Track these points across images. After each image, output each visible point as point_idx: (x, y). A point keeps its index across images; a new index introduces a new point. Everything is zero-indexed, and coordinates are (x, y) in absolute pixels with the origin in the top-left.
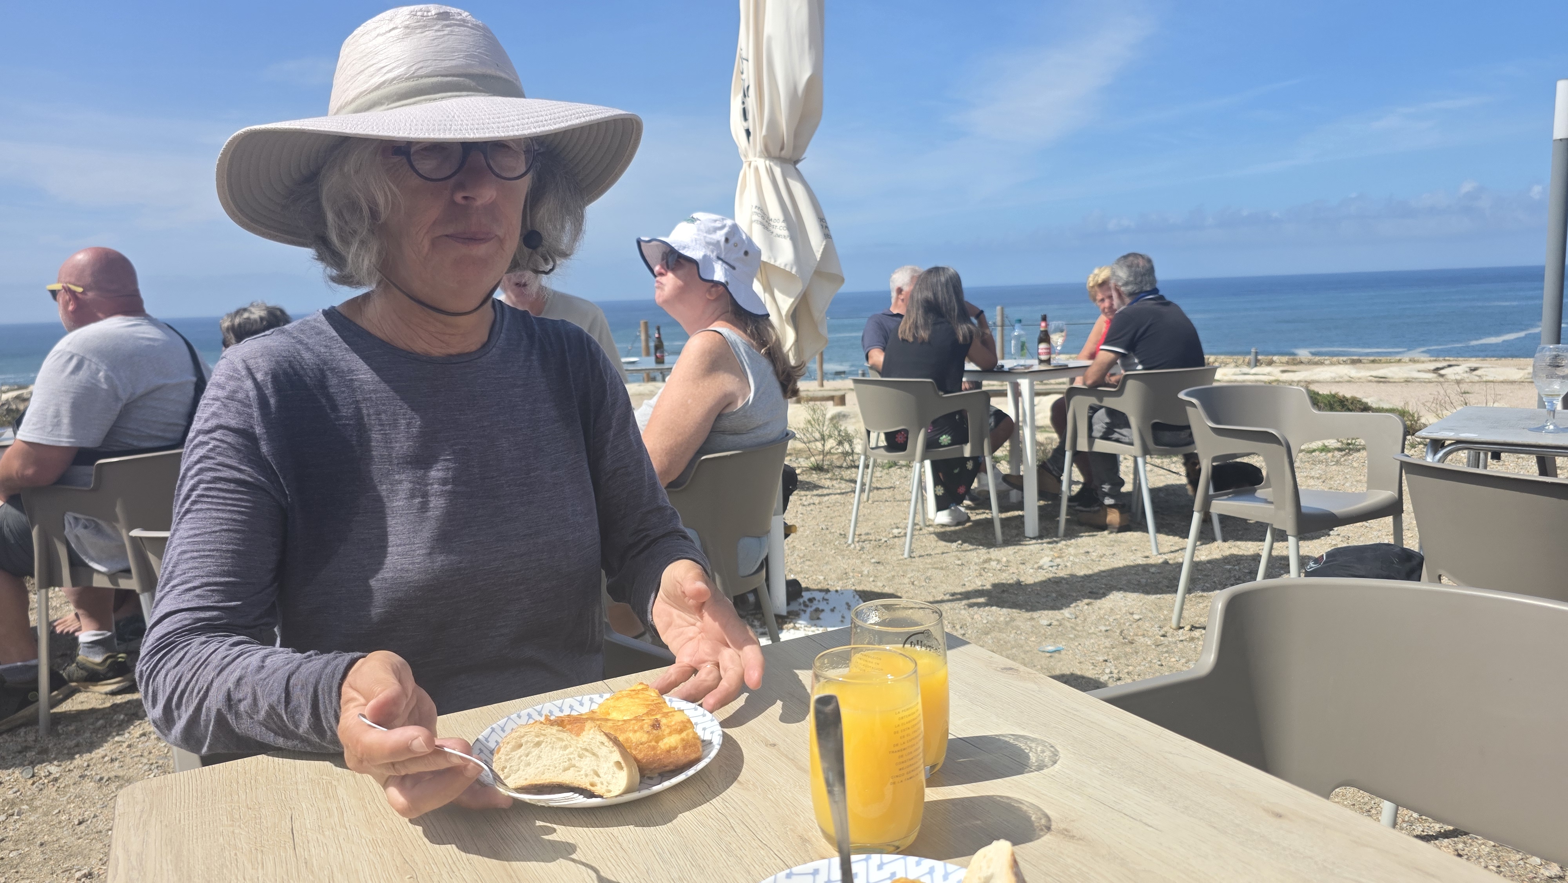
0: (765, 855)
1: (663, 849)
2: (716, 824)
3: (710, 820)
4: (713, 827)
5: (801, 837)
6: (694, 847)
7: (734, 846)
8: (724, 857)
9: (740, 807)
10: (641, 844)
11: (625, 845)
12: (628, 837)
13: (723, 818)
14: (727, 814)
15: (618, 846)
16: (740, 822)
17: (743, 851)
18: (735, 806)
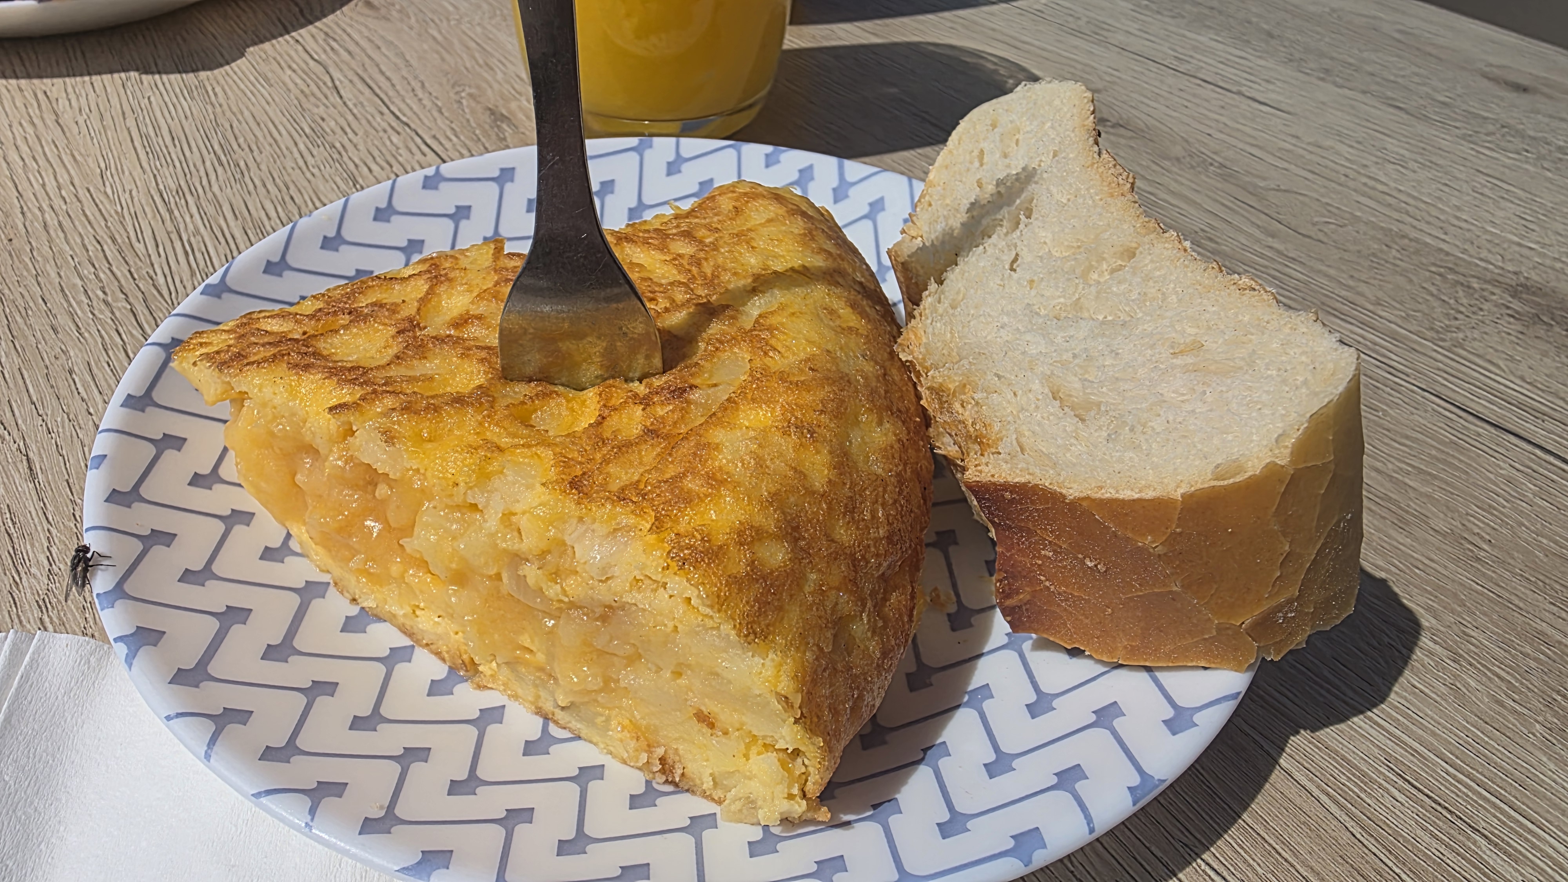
0: (401, 145)
1: (157, 128)
2: (299, 81)
3: (289, 72)
4: (291, 86)
5: (492, 112)
6: (235, 124)
7: (333, 123)
8: (302, 147)
9: (363, 50)
10: (107, 116)
11: (67, 118)
12: (83, 100)
13: (319, 69)
14: (329, 63)
15: (50, 119)
16: (356, 80)
17: (351, 135)
18: (352, 47)
